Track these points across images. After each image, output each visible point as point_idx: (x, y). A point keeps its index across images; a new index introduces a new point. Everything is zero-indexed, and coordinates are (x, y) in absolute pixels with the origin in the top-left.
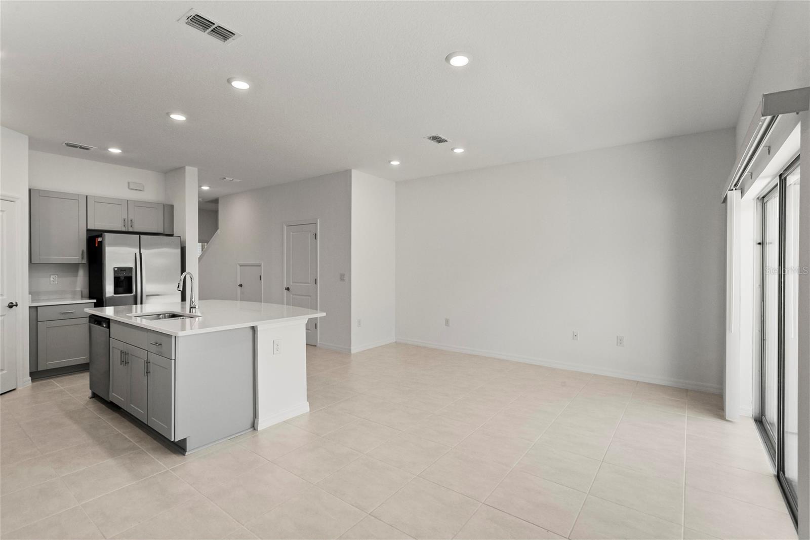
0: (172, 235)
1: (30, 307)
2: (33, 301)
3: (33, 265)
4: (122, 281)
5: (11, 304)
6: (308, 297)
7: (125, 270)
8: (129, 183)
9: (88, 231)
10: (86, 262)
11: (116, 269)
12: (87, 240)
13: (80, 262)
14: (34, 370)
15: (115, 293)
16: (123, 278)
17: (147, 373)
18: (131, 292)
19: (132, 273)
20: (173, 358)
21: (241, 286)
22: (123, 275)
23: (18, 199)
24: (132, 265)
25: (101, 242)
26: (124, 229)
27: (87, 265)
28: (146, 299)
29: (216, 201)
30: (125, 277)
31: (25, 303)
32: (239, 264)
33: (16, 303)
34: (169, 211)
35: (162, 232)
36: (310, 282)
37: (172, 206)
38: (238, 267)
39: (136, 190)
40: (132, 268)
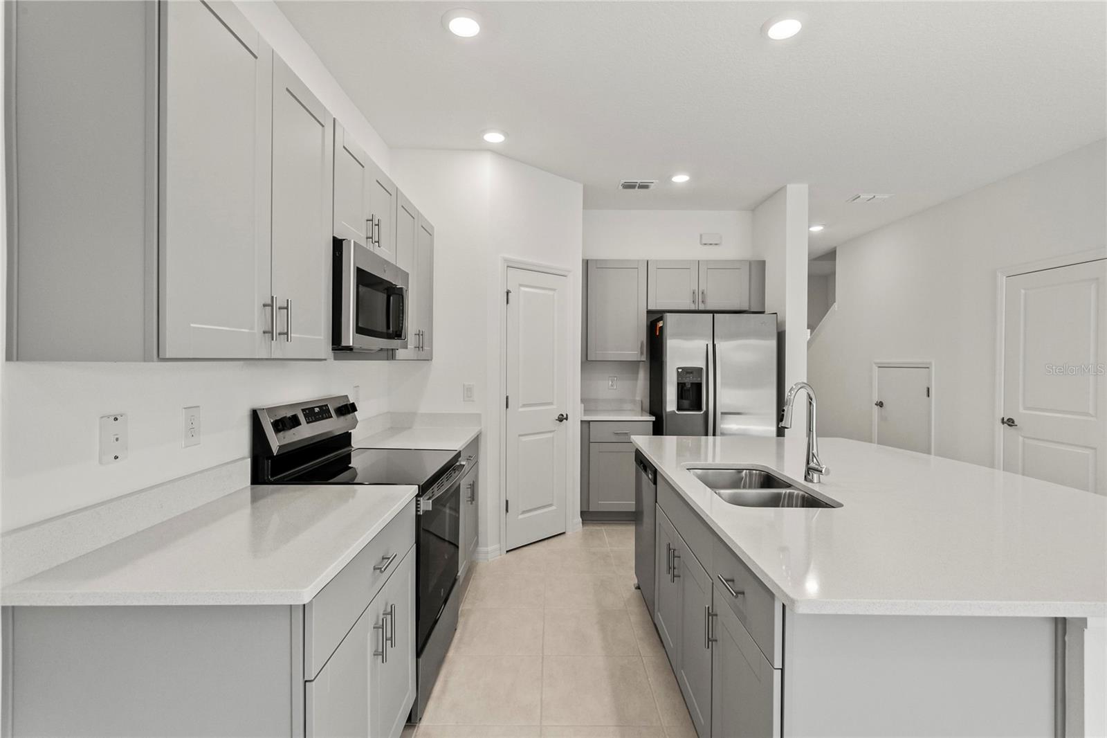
0: (763, 312)
1: (582, 421)
2: (586, 411)
3: (587, 362)
4: (688, 390)
5: (561, 417)
6: (1087, 452)
7: (692, 373)
8: (701, 236)
9: (649, 312)
10: (644, 359)
11: (680, 370)
12: (647, 326)
13: (639, 360)
14: (585, 510)
15: (679, 409)
16: (689, 386)
17: (711, 640)
18: (700, 409)
19: (701, 377)
20: (778, 664)
21: (880, 404)
22: (689, 380)
23: (570, 272)
24: (702, 365)
25: (661, 328)
26: (693, 307)
27: (648, 365)
28: (721, 419)
29: (831, 255)
30: (692, 384)
31: (577, 415)
32: (876, 363)
33: (567, 415)
34: (758, 269)
35: (747, 309)
36: (1091, 412)
37: (764, 262)
38: (876, 369)
39: (711, 244)
40: (702, 369)
